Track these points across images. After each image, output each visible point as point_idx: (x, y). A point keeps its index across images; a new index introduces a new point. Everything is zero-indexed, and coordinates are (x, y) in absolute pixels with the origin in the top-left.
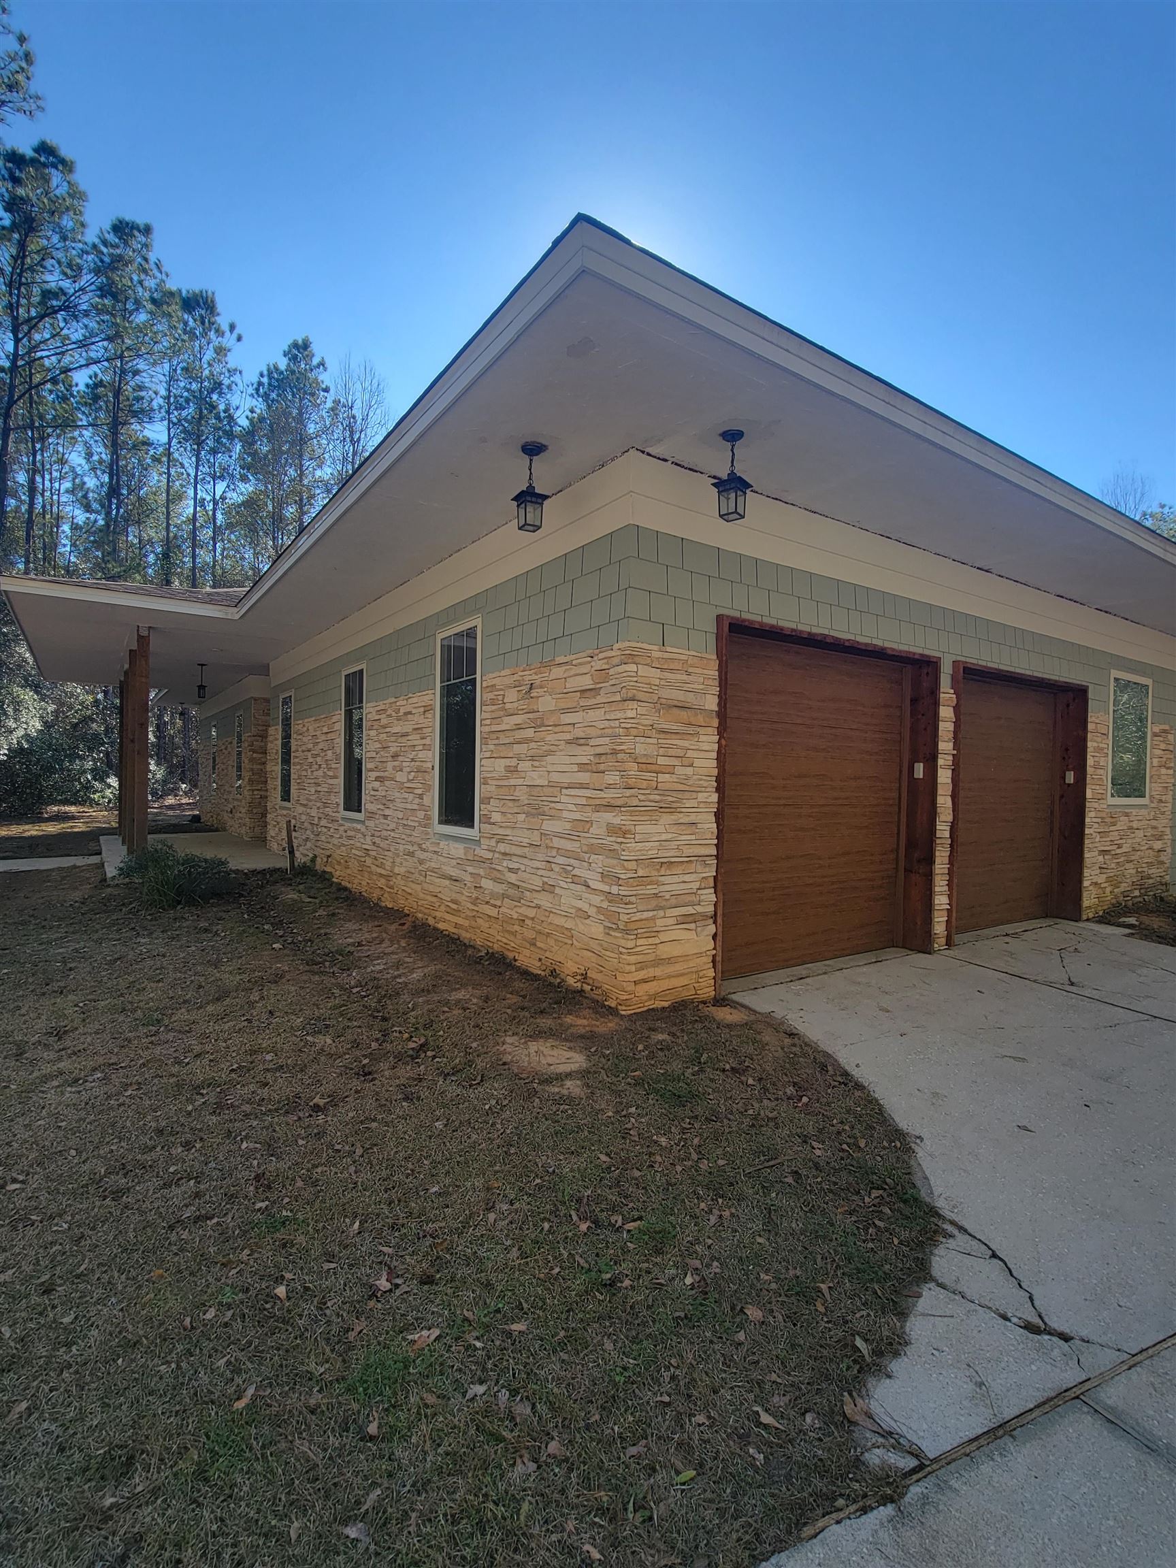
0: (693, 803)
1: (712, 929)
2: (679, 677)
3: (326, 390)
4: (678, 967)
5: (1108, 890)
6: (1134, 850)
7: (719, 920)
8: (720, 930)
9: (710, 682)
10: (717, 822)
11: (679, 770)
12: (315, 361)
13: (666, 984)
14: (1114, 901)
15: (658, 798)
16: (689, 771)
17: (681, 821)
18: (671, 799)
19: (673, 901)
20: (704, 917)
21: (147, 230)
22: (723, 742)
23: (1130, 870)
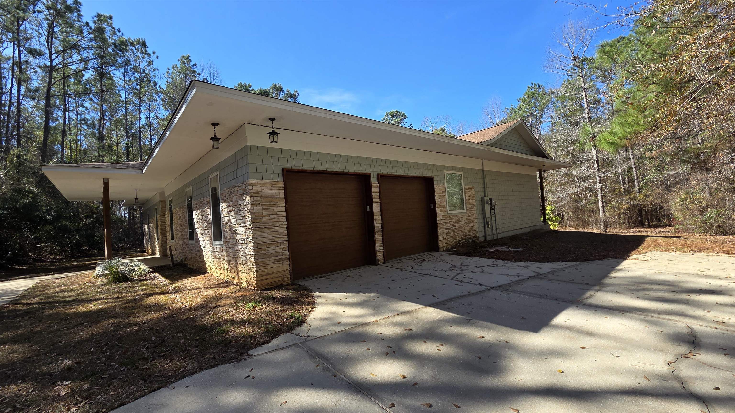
0: (278, 225)
1: (288, 263)
2: (269, 188)
3: (200, 74)
4: (277, 275)
5: (451, 241)
6: (461, 227)
7: (290, 260)
8: (291, 263)
9: (281, 189)
10: (287, 230)
11: (271, 216)
12: (192, 63)
13: (271, 281)
14: (454, 244)
15: (264, 225)
16: (275, 216)
17: (273, 231)
18: (269, 225)
19: (272, 255)
20: (285, 259)
21: (111, 18)
22: (287, 206)
23: (460, 234)
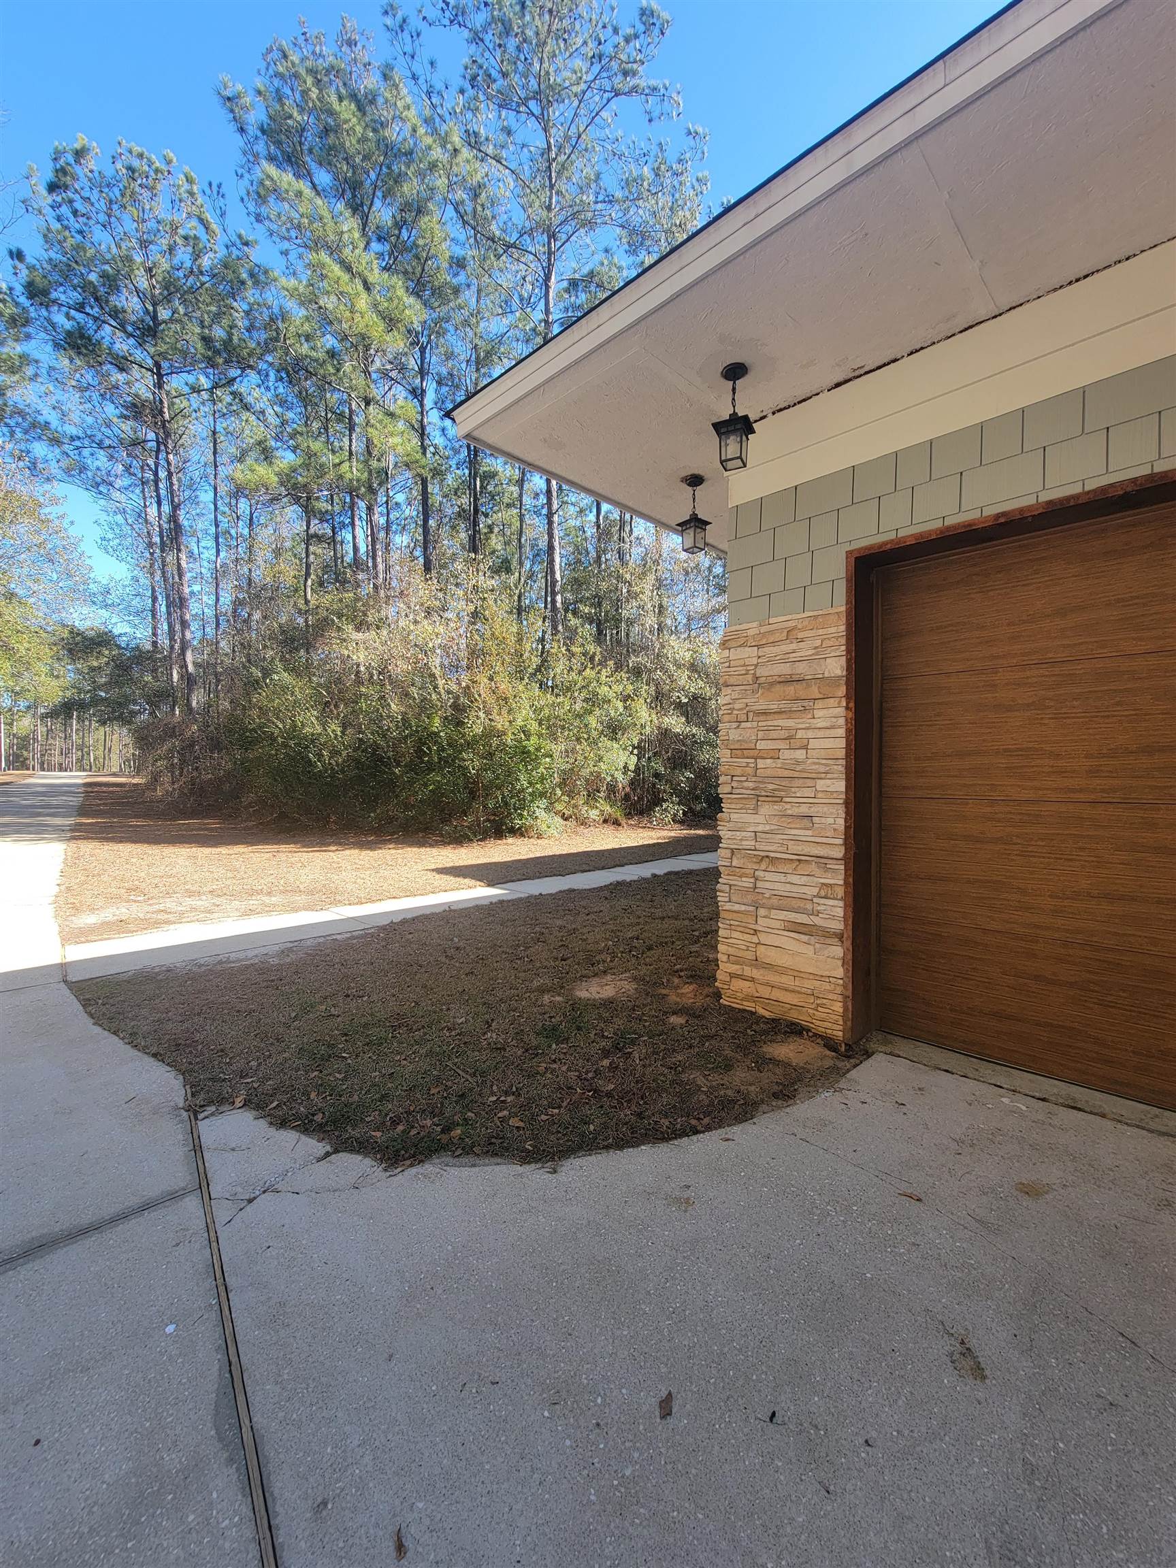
0: (809, 792)
1: (841, 952)
2: (783, 647)
7: (850, 945)
8: (852, 956)
9: (833, 642)
10: (845, 817)
11: (786, 754)
16: (800, 754)
17: (789, 812)
18: (771, 787)
20: (826, 933)
